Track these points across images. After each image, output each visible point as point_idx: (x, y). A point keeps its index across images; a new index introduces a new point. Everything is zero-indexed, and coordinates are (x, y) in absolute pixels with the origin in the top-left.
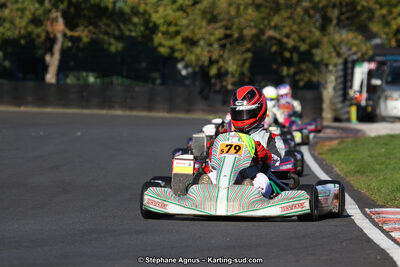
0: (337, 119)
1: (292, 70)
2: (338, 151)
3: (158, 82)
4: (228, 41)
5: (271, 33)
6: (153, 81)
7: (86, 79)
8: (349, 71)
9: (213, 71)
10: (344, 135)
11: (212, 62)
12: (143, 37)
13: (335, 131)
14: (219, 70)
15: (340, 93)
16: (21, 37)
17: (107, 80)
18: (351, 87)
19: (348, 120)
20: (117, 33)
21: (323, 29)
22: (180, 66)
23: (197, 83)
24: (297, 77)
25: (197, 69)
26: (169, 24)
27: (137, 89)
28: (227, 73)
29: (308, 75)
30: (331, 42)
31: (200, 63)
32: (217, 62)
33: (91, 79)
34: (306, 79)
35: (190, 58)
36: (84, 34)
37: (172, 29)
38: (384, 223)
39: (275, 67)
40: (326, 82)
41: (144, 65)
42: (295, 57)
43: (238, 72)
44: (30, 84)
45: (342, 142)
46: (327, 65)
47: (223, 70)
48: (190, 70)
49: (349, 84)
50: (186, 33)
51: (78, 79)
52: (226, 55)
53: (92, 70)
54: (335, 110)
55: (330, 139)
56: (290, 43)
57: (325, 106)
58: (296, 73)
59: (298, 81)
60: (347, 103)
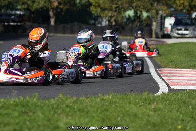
15: (159, 28)
26: (96, 3)
38: (161, 73)
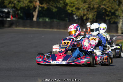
0: (122, 33)
2: (122, 43)
3: (68, 21)
4: (89, 9)
5: (103, 6)
6: (66, 20)
7: (45, 20)
9: (85, 18)
11: (84, 15)
12: (63, 7)
13: (122, 37)
14: (86, 17)
16: (26, 6)
17: (52, 20)
20: (55, 6)
21: (119, 5)
22: (74, 16)
23: (80, 22)
25: (80, 17)
27: (61, 23)
28: (89, 18)
29: (114, 19)
30: (121, 9)
31: (80, 15)
32: (86, 15)
33: (47, 20)
34: (113, 21)
35: (78, 14)
36: (45, 6)
37: (72, 5)
39: (104, 17)
40: (119, 22)
41: (63, 16)
42: (110, 14)
43: (92, 18)
44: (28, 21)
46: (120, 17)
47: (88, 18)
48: (78, 17)
50: (77, 6)
51: (43, 19)
52: (89, 13)
53: (47, 17)
54: (122, 30)
55: (120, 39)
56: (109, 10)
57: (119, 29)
58: (110, 19)
59: (111, 21)
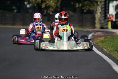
0: (102, 28)
1: (81, 5)
2: (105, 41)
3: (15, 11)
8: (107, 5)
9: (43, 6)
10: (106, 34)
11: (42, 2)
13: (102, 33)
14: (46, 5)
15: (103, 15)
18: (108, 13)
19: (107, 28)
22: (26, 3)
24: (83, 8)
28: (50, 7)
29: (88, 7)
31: (37, 2)
32: (45, 2)
34: (87, 9)
43: (55, 6)
45: (106, 38)
46: (97, 2)
47: (48, 5)
48: (31, 5)
49: (107, 11)
54: (101, 24)
58: (82, 6)
59: (84, 10)
60: (107, 20)
